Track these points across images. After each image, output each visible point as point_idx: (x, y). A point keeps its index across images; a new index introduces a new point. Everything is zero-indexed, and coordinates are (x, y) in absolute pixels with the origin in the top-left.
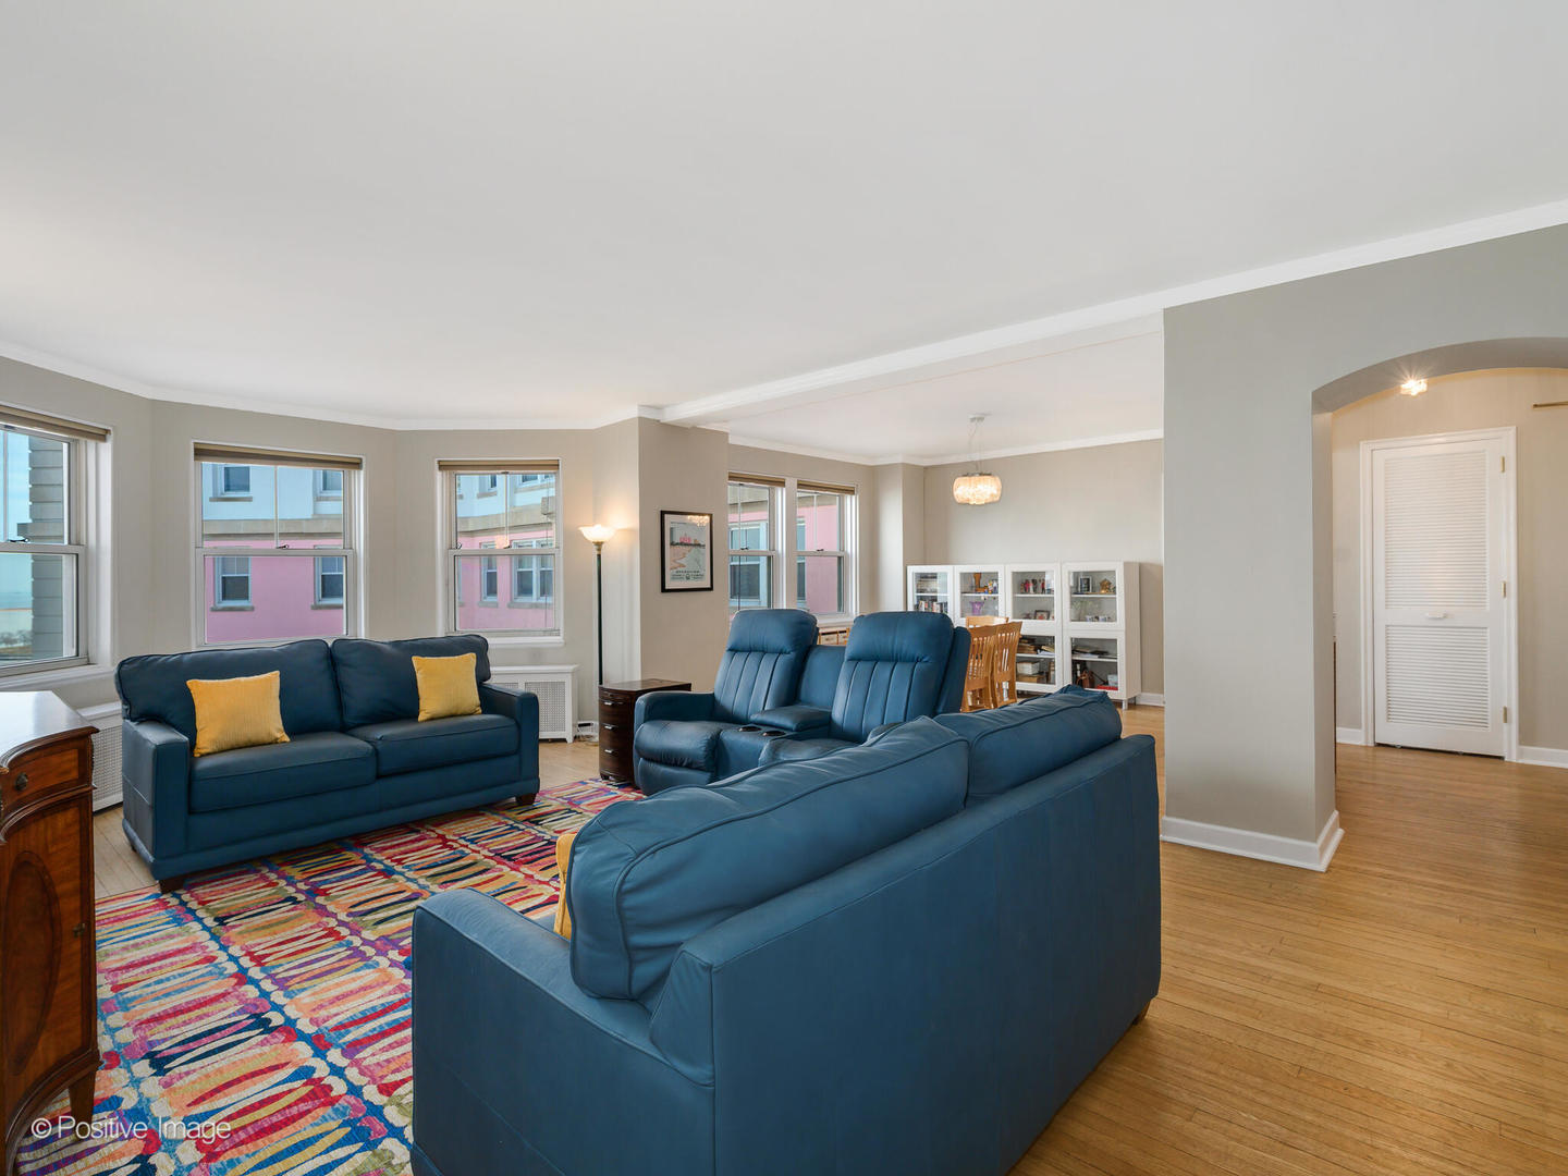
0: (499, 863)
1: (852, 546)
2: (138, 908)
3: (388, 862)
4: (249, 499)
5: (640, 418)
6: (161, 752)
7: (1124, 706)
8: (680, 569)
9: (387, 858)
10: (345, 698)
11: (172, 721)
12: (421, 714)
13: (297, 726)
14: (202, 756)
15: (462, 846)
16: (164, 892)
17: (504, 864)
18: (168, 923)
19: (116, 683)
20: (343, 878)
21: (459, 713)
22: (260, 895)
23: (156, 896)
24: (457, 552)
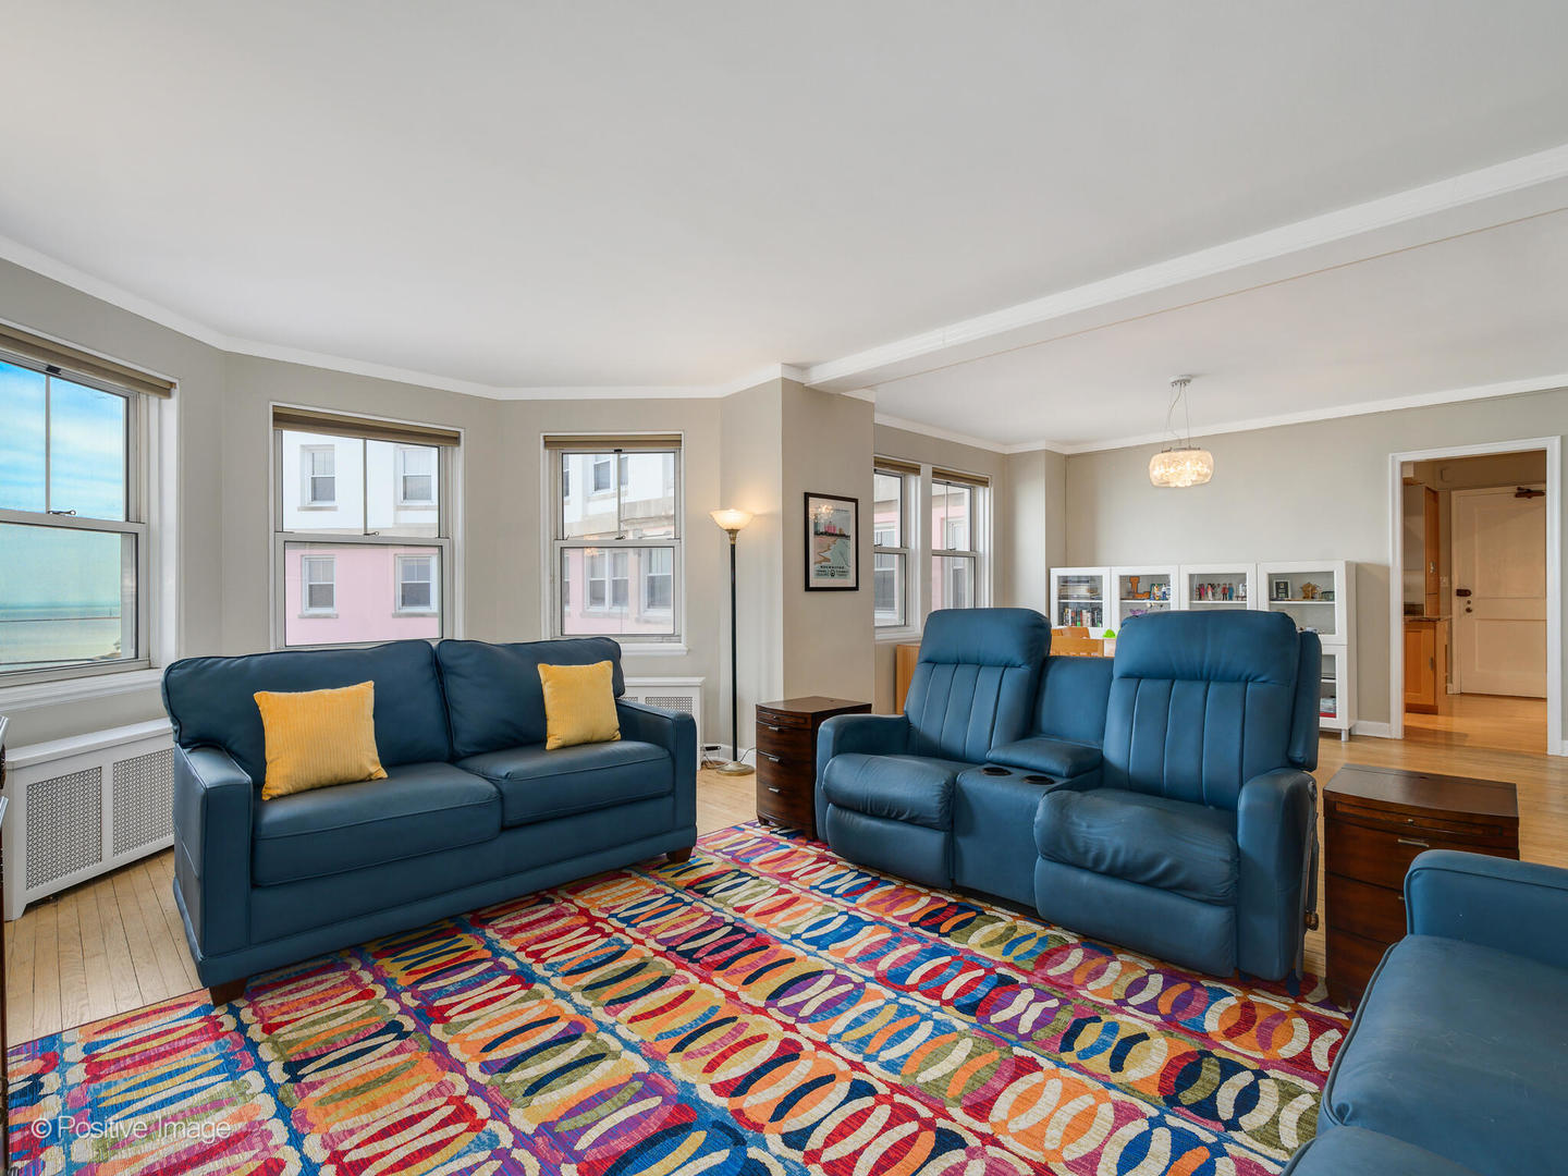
0: (679, 966)
1: (985, 545)
2: (175, 1036)
3: (521, 956)
4: (334, 509)
5: (784, 379)
6: (214, 800)
7: (1344, 737)
8: (823, 564)
9: (520, 949)
10: (455, 717)
11: (235, 748)
12: (549, 740)
13: (398, 755)
14: (273, 799)
15: (617, 930)
16: (217, 1003)
17: (688, 969)
18: (216, 1071)
19: (163, 695)
20: (465, 987)
21: (596, 738)
22: (350, 1017)
23: (206, 1009)
24: (564, 544)
